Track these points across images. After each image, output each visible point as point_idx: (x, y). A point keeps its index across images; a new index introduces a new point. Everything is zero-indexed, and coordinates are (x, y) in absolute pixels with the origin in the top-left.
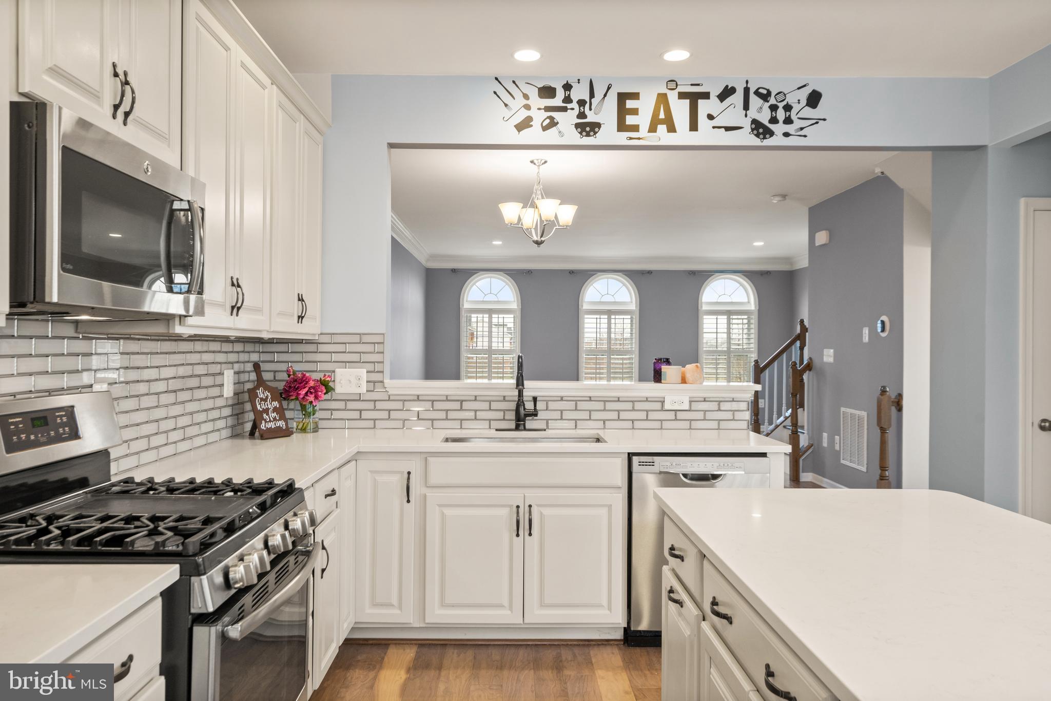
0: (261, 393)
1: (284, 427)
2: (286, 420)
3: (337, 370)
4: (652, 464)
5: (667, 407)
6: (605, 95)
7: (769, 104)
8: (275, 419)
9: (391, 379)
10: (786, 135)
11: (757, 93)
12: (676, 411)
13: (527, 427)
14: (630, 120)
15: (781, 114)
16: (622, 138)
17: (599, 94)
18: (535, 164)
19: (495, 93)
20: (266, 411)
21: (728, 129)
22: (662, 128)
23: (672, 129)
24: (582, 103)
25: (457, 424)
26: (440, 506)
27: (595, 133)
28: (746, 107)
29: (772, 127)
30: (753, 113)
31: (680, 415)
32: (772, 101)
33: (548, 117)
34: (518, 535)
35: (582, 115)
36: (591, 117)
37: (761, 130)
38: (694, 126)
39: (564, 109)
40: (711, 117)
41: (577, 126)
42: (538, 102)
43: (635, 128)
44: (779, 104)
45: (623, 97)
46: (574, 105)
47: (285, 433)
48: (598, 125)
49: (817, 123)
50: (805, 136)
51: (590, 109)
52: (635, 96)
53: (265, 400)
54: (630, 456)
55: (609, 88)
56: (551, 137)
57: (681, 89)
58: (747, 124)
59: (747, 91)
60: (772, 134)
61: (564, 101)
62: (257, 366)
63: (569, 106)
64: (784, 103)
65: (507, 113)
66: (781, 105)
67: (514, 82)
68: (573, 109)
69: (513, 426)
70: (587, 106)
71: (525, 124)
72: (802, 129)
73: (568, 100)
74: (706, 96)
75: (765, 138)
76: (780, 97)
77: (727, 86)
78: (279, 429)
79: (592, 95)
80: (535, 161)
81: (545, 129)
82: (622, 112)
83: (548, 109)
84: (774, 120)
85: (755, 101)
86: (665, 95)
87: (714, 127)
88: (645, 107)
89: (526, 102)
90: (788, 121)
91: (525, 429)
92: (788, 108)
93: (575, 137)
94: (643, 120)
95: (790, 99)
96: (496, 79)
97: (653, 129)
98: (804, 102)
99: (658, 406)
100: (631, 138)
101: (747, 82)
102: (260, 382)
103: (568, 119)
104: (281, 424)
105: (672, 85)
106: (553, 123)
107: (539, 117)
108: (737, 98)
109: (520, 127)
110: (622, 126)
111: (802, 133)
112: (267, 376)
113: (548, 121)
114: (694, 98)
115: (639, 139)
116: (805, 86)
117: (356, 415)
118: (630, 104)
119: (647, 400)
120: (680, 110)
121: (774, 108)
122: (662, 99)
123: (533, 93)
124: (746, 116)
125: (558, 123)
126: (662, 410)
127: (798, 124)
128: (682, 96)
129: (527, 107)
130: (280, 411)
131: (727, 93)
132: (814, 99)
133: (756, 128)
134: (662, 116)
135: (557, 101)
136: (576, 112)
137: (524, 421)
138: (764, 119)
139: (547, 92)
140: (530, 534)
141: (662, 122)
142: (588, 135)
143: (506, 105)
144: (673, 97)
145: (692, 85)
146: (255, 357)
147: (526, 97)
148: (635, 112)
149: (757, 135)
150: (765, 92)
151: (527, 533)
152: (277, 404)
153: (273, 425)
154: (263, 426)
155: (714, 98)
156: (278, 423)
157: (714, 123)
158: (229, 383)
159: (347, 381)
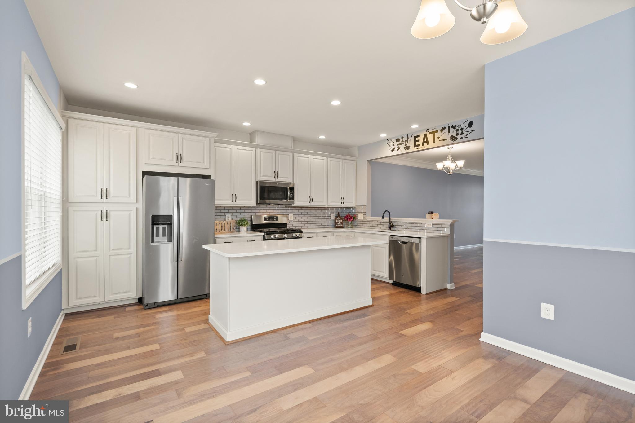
0: (338, 219)
2: (343, 224)
3: (359, 214)
4: (393, 238)
6: (411, 138)
7: (456, 130)
8: (340, 224)
9: (371, 217)
10: (462, 138)
11: (452, 127)
12: (429, 227)
14: (417, 143)
15: (460, 132)
16: (415, 149)
17: (409, 138)
19: (387, 143)
20: (338, 222)
21: (443, 140)
22: (425, 144)
23: (428, 144)
24: (406, 141)
25: (379, 228)
27: (409, 149)
28: (449, 132)
29: (457, 137)
30: (451, 134)
31: (430, 229)
32: (457, 128)
35: (406, 145)
36: (408, 145)
37: (453, 138)
38: (434, 142)
40: (439, 138)
41: (405, 148)
42: (396, 143)
43: (418, 145)
45: (415, 137)
47: (342, 227)
48: (409, 146)
49: (472, 132)
50: (468, 137)
51: (408, 142)
52: (418, 136)
54: (390, 236)
55: (412, 136)
56: (399, 152)
57: (430, 131)
58: (449, 137)
59: (449, 127)
60: (457, 139)
61: (402, 142)
62: (339, 213)
63: (403, 143)
64: (461, 128)
65: (389, 148)
66: (460, 129)
67: (391, 139)
72: (467, 135)
73: (403, 141)
74: (437, 131)
75: (455, 141)
76: (459, 127)
77: (443, 127)
78: (341, 226)
79: (408, 139)
81: (398, 150)
82: (416, 141)
83: (398, 145)
84: (457, 134)
85: (451, 129)
86: (426, 134)
87: (440, 141)
88: (421, 139)
89: (394, 144)
90: (462, 133)
91: (391, 230)
92: (462, 129)
93: (404, 151)
94: (420, 143)
95: (462, 126)
96: (387, 140)
97: (423, 145)
98: (467, 126)
99: (424, 225)
100: (418, 149)
101: (449, 124)
102: (339, 216)
103: (402, 147)
104: (342, 225)
105: (428, 131)
106: (399, 148)
107: (396, 147)
108: (447, 129)
109: (392, 151)
110: (415, 145)
111: (467, 136)
112: (340, 215)
114: (433, 133)
115: (420, 148)
116: (467, 121)
117: (359, 224)
118: (417, 139)
119: (421, 224)
120: (430, 138)
121: (457, 130)
122: (425, 135)
123: (395, 141)
124: (449, 135)
127: (465, 134)
128: (430, 133)
129: (394, 145)
130: (342, 223)
131: (443, 129)
132: (470, 124)
133: (452, 138)
134: (425, 140)
135: (400, 142)
136: (404, 144)
137: (391, 228)
138: (454, 134)
139: (398, 140)
141: (425, 142)
142: (407, 150)
143: (389, 146)
144: (428, 134)
145: (433, 129)
146: (339, 211)
147: (393, 143)
148: (418, 141)
149: (452, 140)
150: (454, 126)
152: (341, 221)
153: (339, 225)
154: (337, 225)
155: (439, 132)
156: (341, 225)
157: (440, 139)
158: (332, 216)
159: (360, 217)
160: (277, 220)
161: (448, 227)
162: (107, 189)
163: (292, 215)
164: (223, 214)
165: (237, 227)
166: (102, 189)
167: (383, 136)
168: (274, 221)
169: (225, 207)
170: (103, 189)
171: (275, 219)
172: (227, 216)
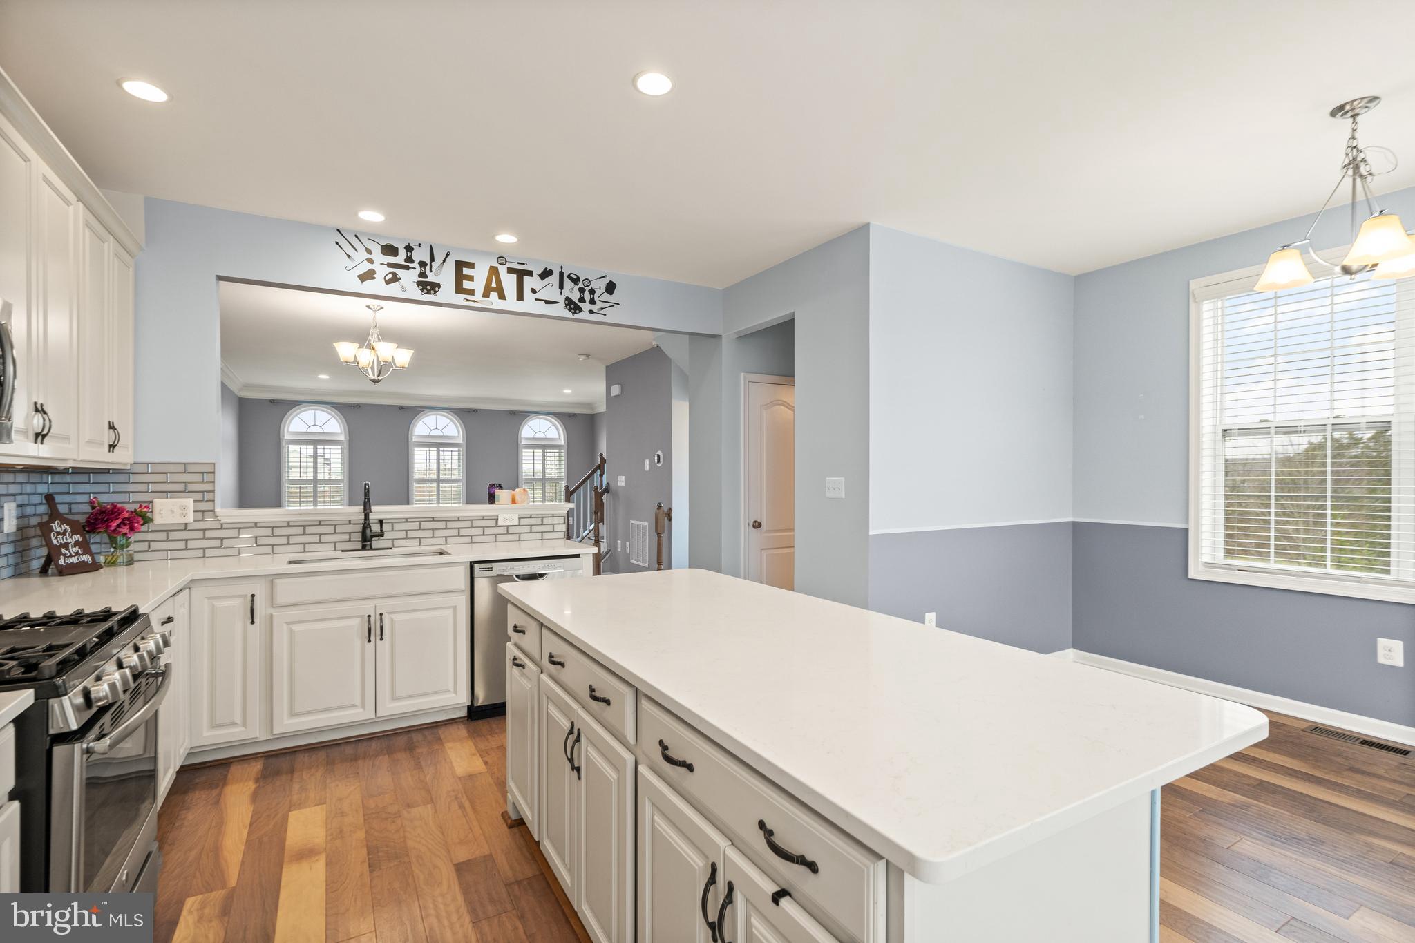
0: (57, 527)
1: (90, 561)
2: (92, 554)
3: (156, 501)
4: (491, 569)
5: (500, 523)
6: (444, 261)
7: (578, 287)
8: (77, 554)
9: (222, 508)
10: (591, 312)
11: (569, 277)
12: (508, 526)
13: (373, 547)
14: (466, 285)
15: (587, 296)
16: (460, 299)
17: (438, 259)
18: (371, 309)
19: (337, 243)
20: (65, 545)
21: (547, 302)
22: (494, 295)
23: (502, 296)
24: (423, 264)
25: (301, 548)
26: (287, 623)
27: (436, 292)
28: (561, 287)
29: (580, 304)
30: (566, 292)
31: (511, 530)
32: (581, 285)
33: (391, 273)
34: (369, 641)
35: (423, 275)
36: (431, 278)
37: (572, 306)
38: (520, 297)
39: (407, 268)
40: (534, 291)
41: (419, 283)
42: (380, 258)
43: (471, 292)
44: (585, 288)
45: (460, 265)
46: (416, 265)
47: (94, 567)
48: (438, 286)
49: (613, 306)
50: (605, 315)
51: (431, 271)
52: (471, 265)
53: (63, 534)
54: (472, 564)
55: (447, 255)
56: (394, 290)
57: (509, 265)
58: (562, 300)
59: (561, 274)
60: (581, 310)
61: (406, 260)
62: (49, 498)
63: (411, 265)
64: (590, 288)
65: (350, 264)
66: (587, 289)
67: (356, 236)
68: (414, 268)
69: (360, 548)
70: (428, 268)
71: (368, 276)
72: (602, 309)
73: (409, 259)
74: (530, 273)
75: (575, 313)
76: (586, 283)
77: (546, 268)
78: (83, 563)
79: (432, 259)
80: (371, 306)
81: (388, 282)
82: (460, 277)
83: (390, 265)
84: (582, 300)
85: (567, 282)
86: (497, 268)
87: (536, 300)
88: (479, 276)
89: (369, 256)
90: (592, 302)
91: (371, 549)
92: (592, 292)
93: (417, 293)
94: (478, 285)
95: (594, 285)
96: (338, 230)
97: (486, 294)
98: (604, 289)
99: (492, 523)
100: (467, 300)
101: (562, 267)
102: (55, 515)
103: (409, 278)
104: (87, 558)
105: (502, 261)
106: (395, 279)
107: (382, 272)
108: (555, 279)
109: (363, 278)
110: (459, 289)
111: (602, 312)
112: (63, 509)
113: (391, 276)
114: (521, 274)
115: (474, 301)
116: (604, 277)
117: (181, 545)
118: (466, 271)
119: (483, 519)
120: (509, 282)
121: (582, 290)
122: (494, 271)
123: (376, 250)
124: (561, 293)
125: (400, 279)
126: (496, 526)
127: (599, 305)
128: (510, 271)
129: (370, 261)
130: (84, 545)
131: (546, 274)
132: (611, 288)
133: (569, 304)
134: (494, 285)
135: (400, 259)
136: (418, 271)
137: (370, 541)
138: (575, 297)
139: (390, 250)
140: (382, 639)
141: (494, 290)
142: (429, 293)
143: (349, 256)
144: (503, 270)
145: (518, 263)
146: (46, 489)
147: (369, 251)
148: (471, 278)
149: (570, 310)
150: (575, 277)
151: (378, 638)
152: (78, 537)
153: (72, 560)
154: (60, 562)
155: (536, 276)
156: (82, 559)
157: (537, 296)
158: (10, 517)
159: (168, 511)
161: (562, 520)
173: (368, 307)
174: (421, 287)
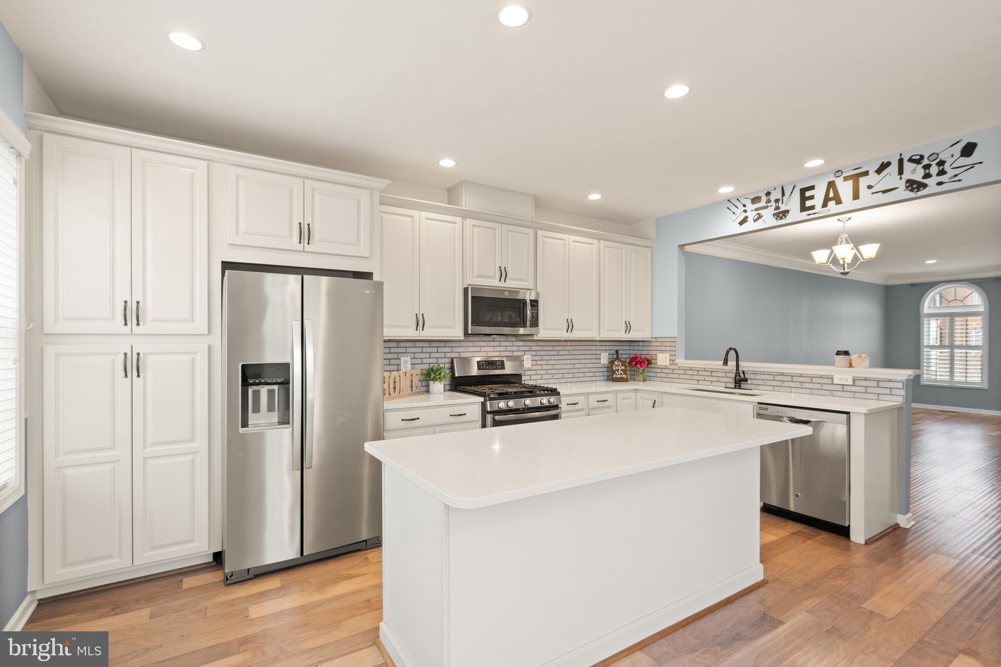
0: (616, 363)
1: (625, 378)
2: (627, 375)
3: (658, 354)
4: (766, 409)
5: (835, 382)
6: (792, 193)
7: (922, 165)
8: (621, 374)
9: (686, 358)
10: (940, 183)
11: (911, 160)
12: (843, 385)
13: (742, 387)
14: (808, 203)
15: (934, 170)
16: (804, 215)
17: (787, 193)
18: (841, 221)
19: (728, 208)
20: (618, 370)
21: (884, 192)
22: (832, 203)
23: (839, 202)
24: (777, 201)
27: (786, 216)
28: (901, 172)
29: (925, 181)
30: (907, 175)
31: (846, 388)
32: (925, 162)
33: (757, 214)
35: (777, 208)
36: (783, 208)
37: (915, 186)
38: (856, 196)
39: (766, 207)
40: (870, 187)
41: (774, 215)
42: (750, 207)
43: (813, 208)
44: (931, 163)
45: (803, 191)
46: (773, 203)
47: (626, 380)
48: (787, 211)
49: (972, 167)
50: (959, 180)
51: (782, 203)
52: (812, 188)
53: (618, 366)
55: (794, 188)
56: (760, 224)
57: (845, 175)
58: (902, 184)
59: (901, 162)
61: (766, 203)
62: (617, 352)
63: (769, 205)
64: (938, 160)
65: (734, 217)
66: (934, 163)
67: (738, 200)
68: (771, 206)
69: (734, 387)
70: (781, 202)
71: (744, 221)
72: (956, 176)
73: (769, 201)
74: (866, 173)
75: (918, 191)
76: (932, 158)
77: (883, 162)
78: (623, 378)
79: (783, 195)
80: (840, 219)
81: (755, 221)
82: (803, 199)
83: (756, 210)
84: (927, 176)
85: (908, 167)
86: (833, 182)
87: (873, 193)
88: (819, 194)
89: (745, 209)
90: (942, 173)
91: (740, 388)
92: (941, 163)
93: (774, 222)
94: (818, 201)
95: (943, 157)
96: (728, 200)
97: (825, 205)
98: (957, 155)
99: (829, 381)
100: (809, 215)
101: (901, 155)
102: (618, 358)
103: (768, 212)
105: (839, 174)
106: (760, 217)
107: (751, 215)
108: (894, 168)
109: (741, 223)
110: (803, 208)
111: (956, 178)
112: (620, 356)
113: (757, 216)
114: (855, 178)
115: (815, 214)
116: (958, 142)
117: (666, 375)
118: (808, 194)
119: (821, 377)
120: (845, 189)
121: (927, 167)
122: (831, 185)
123: (748, 203)
124: (901, 179)
125: (762, 216)
126: (832, 384)
127: (951, 173)
128: (846, 179)
129: (745, 211)
130: (625, 371)
131: (884, 166)
132: (969, 150)
133: (911, 185)
134: (831, 195)
135: (763, 203)
136: (774, 207)
137: (740, 384)
138: (918, 175)
139: (755, 200)
141: (831, 199)
142: (781, 219)
143: (734, 213)
144: (839, 181)
145: (854, 170)
146: (617, 348)
147: (744, 206)
148: (812, 197)
149: (912, 190)
150: (918, 157)
152: (623, 368)
153: (619, 376)
154: (614, 376)
155: (872, 174)
156: (622, 376)
157: (873, 190)
158: (604, 359)
159: (662, 359)
160: (503, 368)
161: (900, 385)
162: (138, 303)
163: (530, 357)
164: (396, 356)
165: (424, 383)
166: (126, 302)
167: (726, 190)
168: (497, 369)
169: (398, 341)
170: (129, 304)
171: (499, 365)
172: (403, 359)
173: (838, 220)
174: (776, 217)
